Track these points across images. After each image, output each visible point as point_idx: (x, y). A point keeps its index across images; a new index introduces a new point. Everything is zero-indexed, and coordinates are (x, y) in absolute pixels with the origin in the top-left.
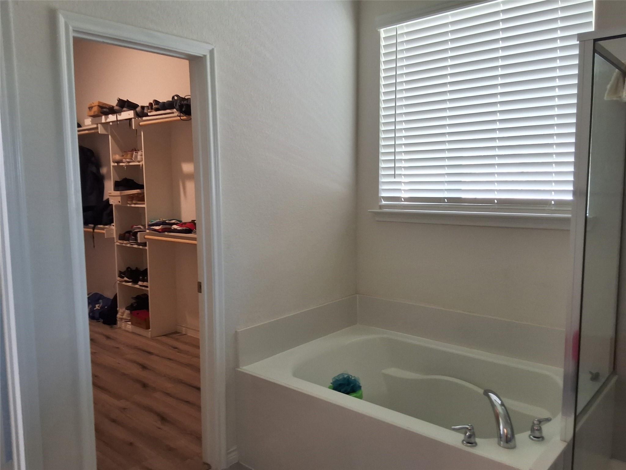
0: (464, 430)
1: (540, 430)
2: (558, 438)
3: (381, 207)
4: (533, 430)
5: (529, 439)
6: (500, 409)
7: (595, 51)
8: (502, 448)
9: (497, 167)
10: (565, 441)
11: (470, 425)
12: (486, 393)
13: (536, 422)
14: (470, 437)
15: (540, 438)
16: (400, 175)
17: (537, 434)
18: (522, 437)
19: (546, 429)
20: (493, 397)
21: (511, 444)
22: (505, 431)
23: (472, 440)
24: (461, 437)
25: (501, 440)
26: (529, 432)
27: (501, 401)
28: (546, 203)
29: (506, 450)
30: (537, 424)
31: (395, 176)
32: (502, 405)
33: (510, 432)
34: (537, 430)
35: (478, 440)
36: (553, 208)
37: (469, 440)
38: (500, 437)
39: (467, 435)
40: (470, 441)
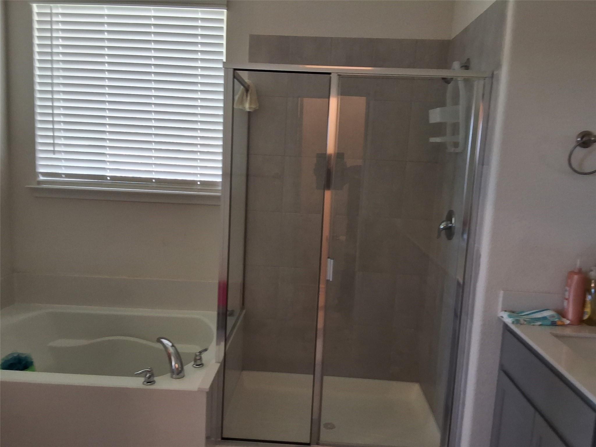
0: (145, 373)
1: (200, 359)
2: (214, 361)
3: (40, 183)
4: (195, 360)
5: (193, 368)
6: (171, 350)
7: (234, 77)
8: (175, 379)
9: (154, 152)
10: (219, 363)
11: (149, 368)
12: (159, 341)
13: (198, 354)
14: (150, 377)
15: (201, 365)
16: (60, 152)
17: (199, 362)
18: (189, 367)
19: (205, 356)
20: (165, 341)
21: (181, 374)
22: (177, 365)
23: (151, 380)
24: (142, 379)
25: (174, 374)
26: (193, 363)
27: (171, 343)
28: (194, 183)
29: (178, 380)
30: (198, 355)
31: (54, 152)
32: (173, 346)
33: (180, 366)
34: (199, 359)
35: (156, 379)
36: (199, 188)
37: (149, 380)
38: (172, 372)
39: (148, 377)
40: (150, 382)
